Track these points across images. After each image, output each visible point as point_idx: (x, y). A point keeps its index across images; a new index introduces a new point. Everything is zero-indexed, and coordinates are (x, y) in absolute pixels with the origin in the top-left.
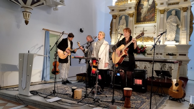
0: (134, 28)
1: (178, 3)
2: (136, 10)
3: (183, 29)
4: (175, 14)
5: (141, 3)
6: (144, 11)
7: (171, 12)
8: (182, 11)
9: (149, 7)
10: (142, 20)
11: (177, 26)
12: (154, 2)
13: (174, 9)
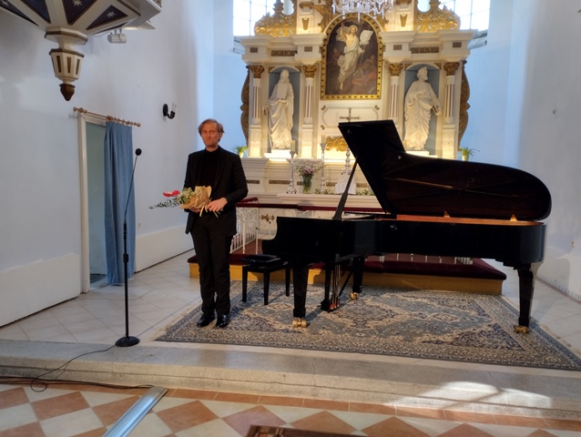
0: (320, 109)
1: (435, 50)
2: (323, 57)
3: (448, 119)
4: (427, 79)
5: (339, 38)
6: (347, 61)
7: (417, 71)
8: (442, 73)
9: (361, 51)
10: (341, 87)
11: (433, 111)
12: (374, 39)
13: (422, 66)
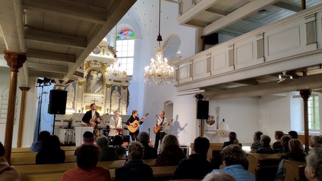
0: (84, 96)
1: (120, 82)
3: (124, 102)
4: (117, 90)
5: (91, 75)
6: (93, 82)
7: (115, 87)
8: (122, 88)
9: (98, 79)
10: (91, 90)
11: (120, 100)
12: (102, 76)
13: (116, 86)
